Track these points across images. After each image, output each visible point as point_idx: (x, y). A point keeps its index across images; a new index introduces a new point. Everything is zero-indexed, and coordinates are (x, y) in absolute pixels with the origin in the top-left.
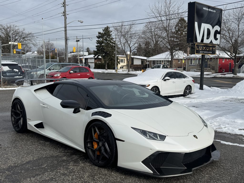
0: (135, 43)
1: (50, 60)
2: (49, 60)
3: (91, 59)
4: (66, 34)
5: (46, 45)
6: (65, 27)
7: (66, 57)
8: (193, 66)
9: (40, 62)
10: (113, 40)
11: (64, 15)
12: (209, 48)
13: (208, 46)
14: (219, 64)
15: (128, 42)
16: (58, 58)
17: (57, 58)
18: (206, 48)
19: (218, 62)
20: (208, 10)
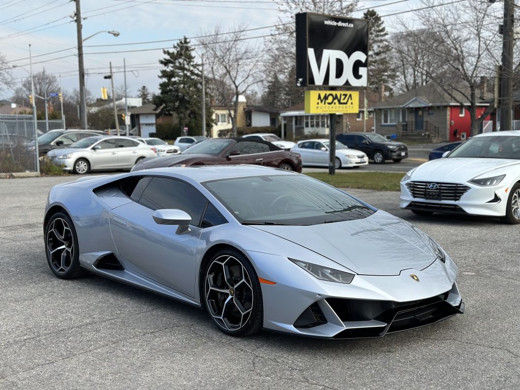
0: (248, 76)
1: (47, 121)
2: (45, 123)
3: (147, 117)
5: (36, 81)
6: (80, 48)
7: (82, 114)
8: (389, 128)
9: (25, 126)
10: (198, 69)
11: (76, 21)
14: (451, 119)
15: (231, 73)
16: (63, 117)
17: (61, 118)
19: (448, 117)
20: (335, 24)
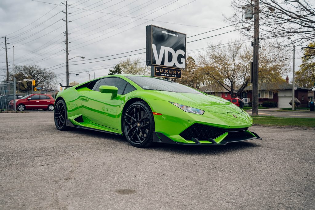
4: (67, 69)
6: (67, 63)
11: (66, 52)
12: (173, 72)
13: (171, 70)
18: (168, 71)
20: (168, 33)
